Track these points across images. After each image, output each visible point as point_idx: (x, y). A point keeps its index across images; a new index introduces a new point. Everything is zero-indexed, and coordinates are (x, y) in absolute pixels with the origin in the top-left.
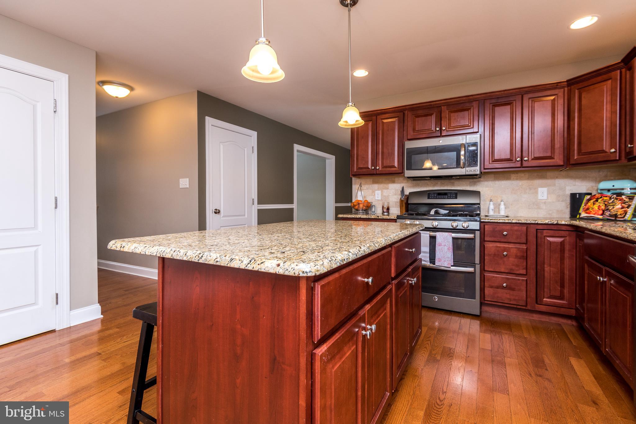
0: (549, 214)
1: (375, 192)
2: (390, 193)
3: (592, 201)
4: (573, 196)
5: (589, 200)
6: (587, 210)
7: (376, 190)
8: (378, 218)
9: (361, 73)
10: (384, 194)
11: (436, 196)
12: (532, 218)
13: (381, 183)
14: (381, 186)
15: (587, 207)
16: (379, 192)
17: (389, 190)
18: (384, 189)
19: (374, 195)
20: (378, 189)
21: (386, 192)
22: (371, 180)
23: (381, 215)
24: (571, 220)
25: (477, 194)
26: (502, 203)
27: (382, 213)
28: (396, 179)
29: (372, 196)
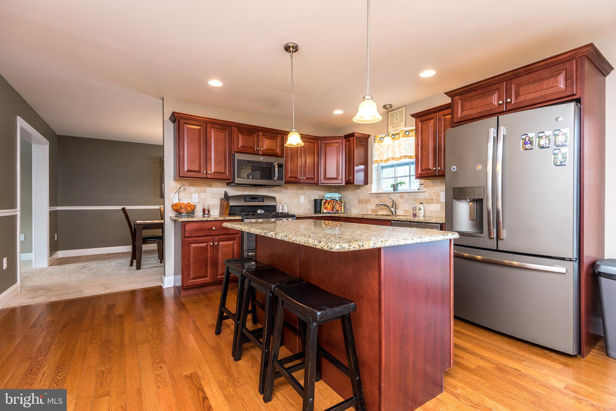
0: (305, 211)
1: (191, 195)
2: (207, 196)
3: (327, 203)
4: (316, 201)
5: (325, 203)
6: (326, 208)
7: (193, 193)
8: (225, 219)
9: (215, 83)
10: (202, 197)
11: (250, 200)
12: (298, 214)
13: (199, 186)
14: (199, 188)
15: (325, 207)
16: (197, 195)
17: (206, 194)
18: (202, 193)
19: (191, 197)
20: (195, 192)
21: (203, 196)
22: (188, 183)
23: (202, 217)
24: (315, 214)
25: (274, 198)
26: (286, 205)
27: (203, 215)
28: (213, 184)
29: (189, 198)
